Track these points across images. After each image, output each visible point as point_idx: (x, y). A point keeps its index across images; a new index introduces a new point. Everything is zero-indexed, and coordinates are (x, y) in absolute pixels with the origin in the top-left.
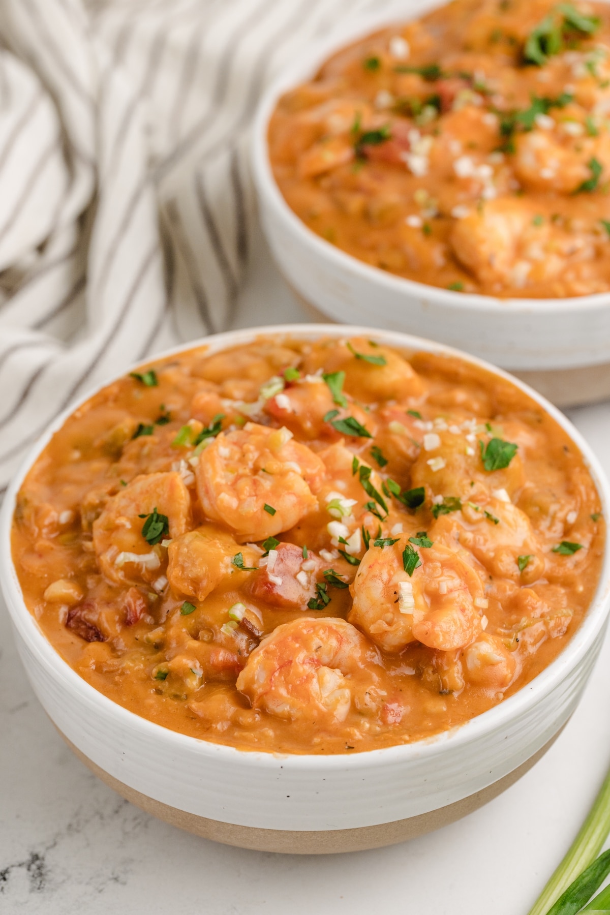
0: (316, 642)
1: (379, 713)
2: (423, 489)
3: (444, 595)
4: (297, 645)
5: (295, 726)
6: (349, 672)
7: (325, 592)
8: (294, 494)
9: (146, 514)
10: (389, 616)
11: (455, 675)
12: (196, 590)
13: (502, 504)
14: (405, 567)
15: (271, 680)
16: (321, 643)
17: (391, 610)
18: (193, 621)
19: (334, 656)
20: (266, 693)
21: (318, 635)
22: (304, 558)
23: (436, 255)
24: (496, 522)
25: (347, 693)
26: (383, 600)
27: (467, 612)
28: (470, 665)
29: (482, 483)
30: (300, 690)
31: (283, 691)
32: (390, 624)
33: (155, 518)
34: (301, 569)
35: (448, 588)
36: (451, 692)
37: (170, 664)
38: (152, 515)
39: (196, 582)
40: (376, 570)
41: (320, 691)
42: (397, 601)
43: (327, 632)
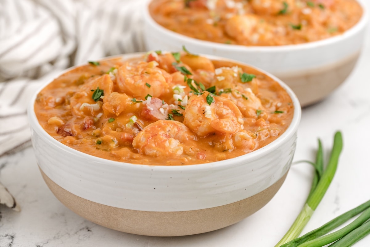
0: (168, 129)
1: (196, 155)
2: (214, 87)
3: (225, 115)
4: (160, 129)
5: (158, 158)
6: (183, 142)
7: (172, 117)
8: (159, 80)
9: (94, 89)
10: (201, 118)
11: (230, 143)
12: (115, 111)
13: (249, 93)
14: (207, 102)
15: (148, 140)
16: (170, 129)
17: (201, 116)
18: (114, 124)
19: (176, 135)
20: (146, 145)
21: (169, 126)
22: (163, 104)
23: (219, 33)
24: (247, 99)
25: (182, 148)
26: (198, 113)
27: (234, 121)
28: (236, 140)
29: (240, 86)
30: (161, 145)
31: (153, 145)
32: (201, 122)
33: (98, 91)
34: (161, 107)
35: (226, 113)
36: (228, 150)
37: (103, 138)
38: (97, 90)
39: (115, 107)
40: (195, 102)
41: (170, 145)
42: (204, 113)
43: (173, 125)
